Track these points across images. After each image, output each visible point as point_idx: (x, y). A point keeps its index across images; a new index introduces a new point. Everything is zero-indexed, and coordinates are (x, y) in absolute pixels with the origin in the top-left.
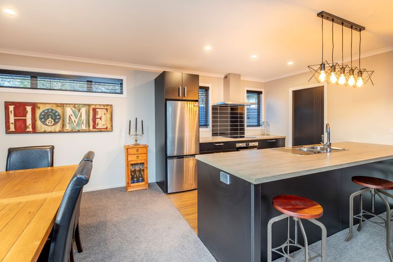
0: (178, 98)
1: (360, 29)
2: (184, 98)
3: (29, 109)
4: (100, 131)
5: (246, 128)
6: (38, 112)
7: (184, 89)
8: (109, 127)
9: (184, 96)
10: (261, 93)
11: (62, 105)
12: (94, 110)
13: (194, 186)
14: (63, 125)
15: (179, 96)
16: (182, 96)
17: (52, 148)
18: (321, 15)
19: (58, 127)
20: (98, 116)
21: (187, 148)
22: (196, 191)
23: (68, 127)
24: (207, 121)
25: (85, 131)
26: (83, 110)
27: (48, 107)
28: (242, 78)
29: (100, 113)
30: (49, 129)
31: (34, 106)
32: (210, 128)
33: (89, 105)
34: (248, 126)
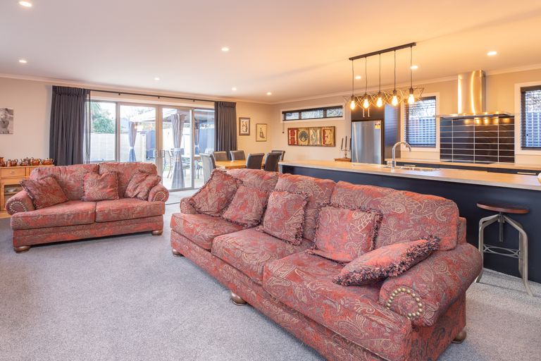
3: (295, 131)
4: (328, 146)
5: (517, 151)
6: (299, 133)
8: (333, 143)
11: (308, 129)
12: (324, 130)
14: (309, 142)
17: (284, 152)
19: (306, 143)
20: (326, 135)
23: (311, 143)
25: (319, 146)
26: (318, 131)
27: (303, 130)
29: (328, 133)
30: (303, 143)
31: (297, 129)
32: (437, 148)
33: (321, 128)
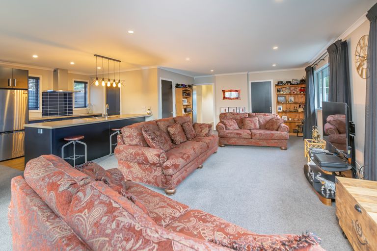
0: (8, 87)
1: (120, 61)
2: (14, 88)
5: (74, 109)
7: (14, 80)
9: (14, 86)
10: (87, 83)
13: (22, 153)
15: (9, 85)
16: (12, 85)
18: (95, 55)
21: (16, 125)
22: (24, 158)
24: (37, 104)
28: (69, 72)
32: (40, 110)
34: (75, 107)
